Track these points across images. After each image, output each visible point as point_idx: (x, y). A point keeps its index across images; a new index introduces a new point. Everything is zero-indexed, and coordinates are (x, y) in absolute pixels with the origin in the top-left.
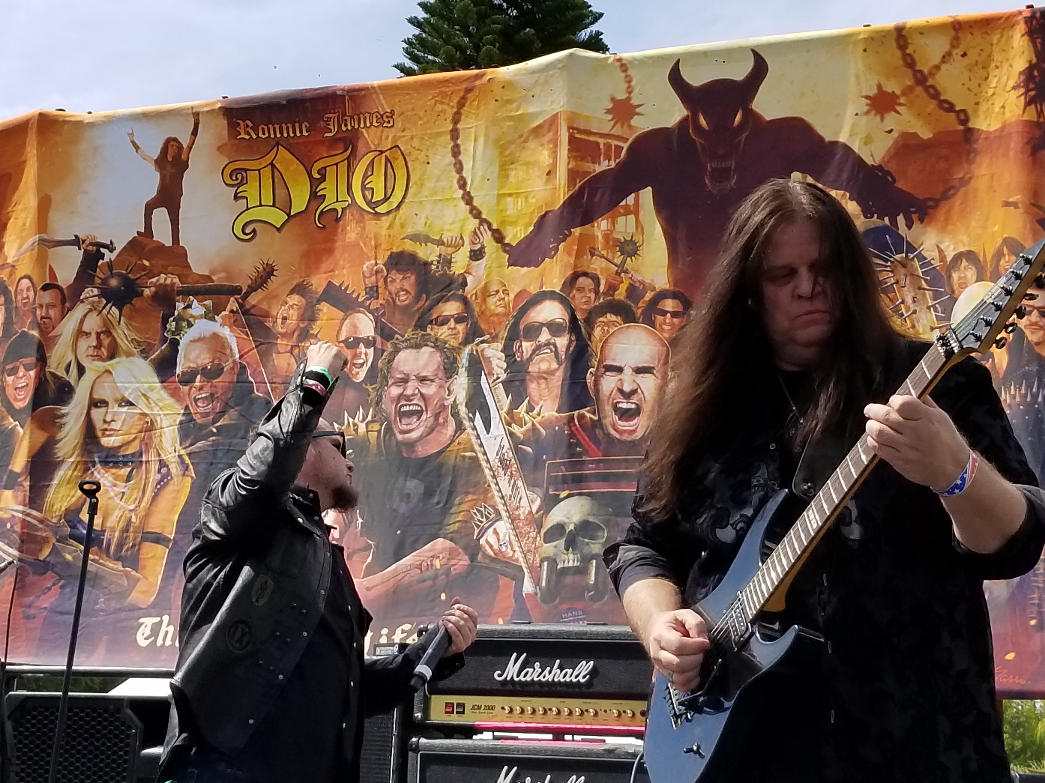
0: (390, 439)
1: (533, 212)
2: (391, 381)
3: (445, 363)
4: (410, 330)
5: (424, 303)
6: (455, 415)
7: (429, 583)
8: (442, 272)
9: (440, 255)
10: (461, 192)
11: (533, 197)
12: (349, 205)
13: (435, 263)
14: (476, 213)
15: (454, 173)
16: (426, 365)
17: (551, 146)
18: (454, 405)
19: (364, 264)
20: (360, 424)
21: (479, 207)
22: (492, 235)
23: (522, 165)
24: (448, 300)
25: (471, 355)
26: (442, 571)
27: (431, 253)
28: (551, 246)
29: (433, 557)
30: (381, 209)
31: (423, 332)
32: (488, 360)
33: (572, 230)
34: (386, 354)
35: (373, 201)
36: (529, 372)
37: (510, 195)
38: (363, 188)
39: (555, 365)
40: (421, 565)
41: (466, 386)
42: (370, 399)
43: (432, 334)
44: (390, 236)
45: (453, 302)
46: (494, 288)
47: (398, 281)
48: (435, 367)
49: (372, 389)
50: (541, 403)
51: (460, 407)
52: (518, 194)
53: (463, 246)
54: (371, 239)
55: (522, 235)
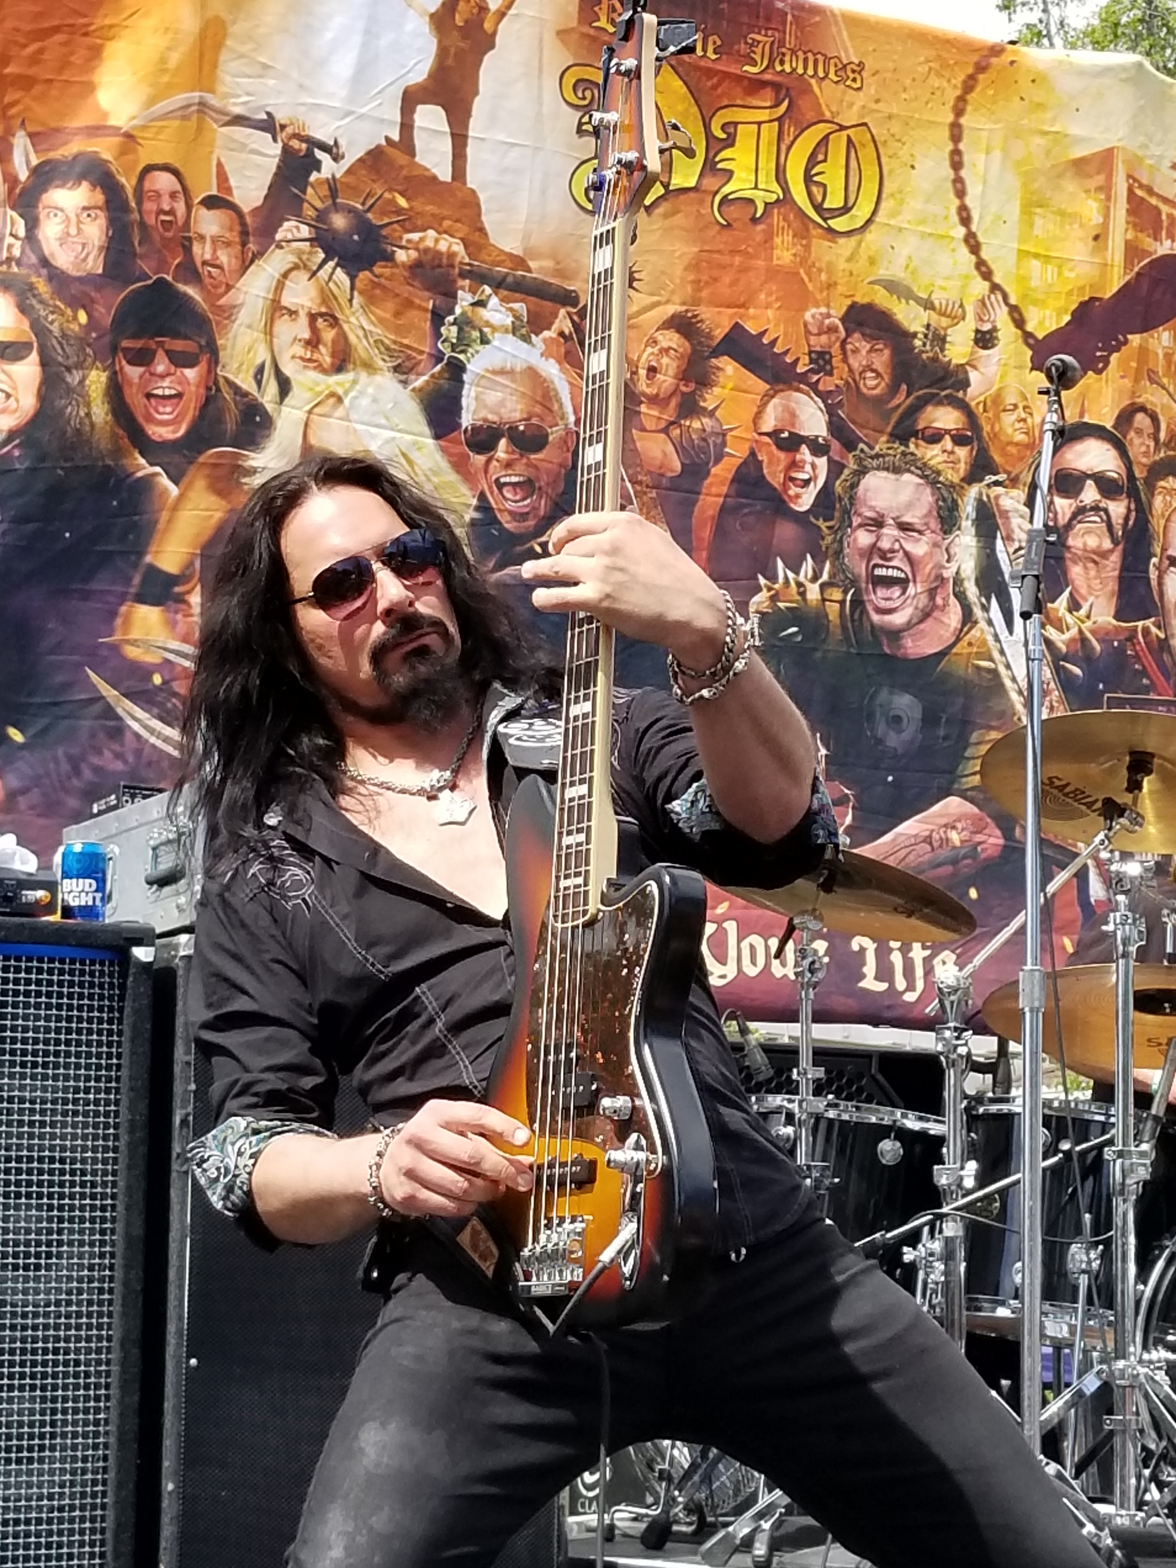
0: (861, 619)
1: (1070, 293)
2: (856, 521)
3: (940, 508)
4: (884, 438)
5: (902, 399)
6: (961, 596)
7: (949, 869)
8: (931, 354)
9: (928, 326)
10: (962, 231)
11: (1071, 270)
12: (778, 201)
13: (920, 336)
14: (984, 270)
15: (952, 195)
16: (910, 506)
17: (1103, 197)
18: (958, 581)
19: (806, 309)
20: (809, 585)
21: (990, 263)
22: (1010, 313)
23: (1053, 212)
24: (940, 403)
25: (979, 501)
26: (963, 852)
27: (915, 319)
28: (1099, 354)
29: (946, 826)
30: (838, 224)
31: (902, 448)
32: (1005, 514)
33: (1129, 337)
34: (846, 472)
35: (826, 206)
36: (1068, 548)
37: (1037, 256)
38: (808, 179)
39: (1107, 544)
40: (930, 837)
41: (974, 551)
42: (824, 544)
43: (919, 454)
44: (851, 274)
45: (949, 409)
46: (1010, 399)
47: (864, 352)
48: (925, 511)
49: (829, 528)
50: (1091, 599)
51: (966, 584)
52: (1047, 259)
53: (963, 318)
54: (820, 270)
55: (1052, 325)
